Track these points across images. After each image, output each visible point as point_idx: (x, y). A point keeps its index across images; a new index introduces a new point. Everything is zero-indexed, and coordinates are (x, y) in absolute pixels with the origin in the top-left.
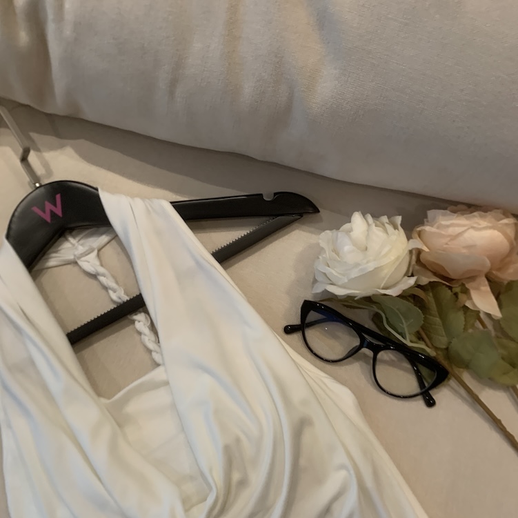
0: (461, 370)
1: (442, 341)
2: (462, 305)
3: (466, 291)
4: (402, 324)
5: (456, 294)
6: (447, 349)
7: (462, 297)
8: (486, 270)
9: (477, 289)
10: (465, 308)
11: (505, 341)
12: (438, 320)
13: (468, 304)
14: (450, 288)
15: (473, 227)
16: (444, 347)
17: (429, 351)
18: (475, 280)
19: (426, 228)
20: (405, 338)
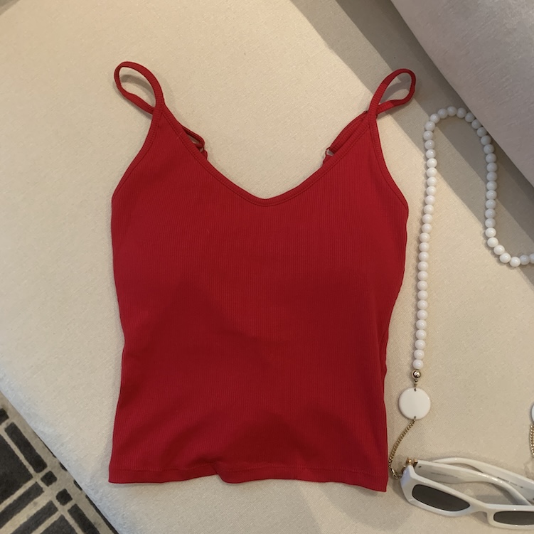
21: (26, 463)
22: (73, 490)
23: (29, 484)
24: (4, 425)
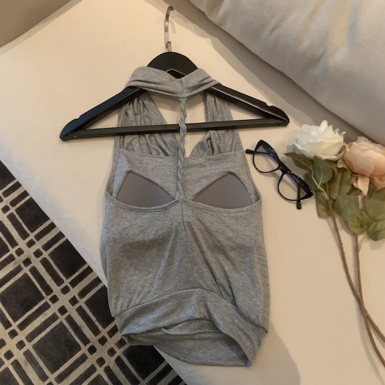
0: (337, 215)
1: (335, 196)
2: (352, 183)
3: (357, 180)
4: (320, 176)
5: (351, 178)
6: (335, 200)
7: (353, 180)
8: (371, 172)
9: (363, 181)
10: (353, 186)
11: (363, 213)
12: (338, 186)
13: (355, 184)
14: (351, 175)
15: (374, 150)
16: (334, 198)
17: (326, 195)
18: (364, 178)
19: (354, 143)
20: (318, 184)
21: (40, 289)
22: (68, 306)
23: (42, 302)
24: (29, 267)
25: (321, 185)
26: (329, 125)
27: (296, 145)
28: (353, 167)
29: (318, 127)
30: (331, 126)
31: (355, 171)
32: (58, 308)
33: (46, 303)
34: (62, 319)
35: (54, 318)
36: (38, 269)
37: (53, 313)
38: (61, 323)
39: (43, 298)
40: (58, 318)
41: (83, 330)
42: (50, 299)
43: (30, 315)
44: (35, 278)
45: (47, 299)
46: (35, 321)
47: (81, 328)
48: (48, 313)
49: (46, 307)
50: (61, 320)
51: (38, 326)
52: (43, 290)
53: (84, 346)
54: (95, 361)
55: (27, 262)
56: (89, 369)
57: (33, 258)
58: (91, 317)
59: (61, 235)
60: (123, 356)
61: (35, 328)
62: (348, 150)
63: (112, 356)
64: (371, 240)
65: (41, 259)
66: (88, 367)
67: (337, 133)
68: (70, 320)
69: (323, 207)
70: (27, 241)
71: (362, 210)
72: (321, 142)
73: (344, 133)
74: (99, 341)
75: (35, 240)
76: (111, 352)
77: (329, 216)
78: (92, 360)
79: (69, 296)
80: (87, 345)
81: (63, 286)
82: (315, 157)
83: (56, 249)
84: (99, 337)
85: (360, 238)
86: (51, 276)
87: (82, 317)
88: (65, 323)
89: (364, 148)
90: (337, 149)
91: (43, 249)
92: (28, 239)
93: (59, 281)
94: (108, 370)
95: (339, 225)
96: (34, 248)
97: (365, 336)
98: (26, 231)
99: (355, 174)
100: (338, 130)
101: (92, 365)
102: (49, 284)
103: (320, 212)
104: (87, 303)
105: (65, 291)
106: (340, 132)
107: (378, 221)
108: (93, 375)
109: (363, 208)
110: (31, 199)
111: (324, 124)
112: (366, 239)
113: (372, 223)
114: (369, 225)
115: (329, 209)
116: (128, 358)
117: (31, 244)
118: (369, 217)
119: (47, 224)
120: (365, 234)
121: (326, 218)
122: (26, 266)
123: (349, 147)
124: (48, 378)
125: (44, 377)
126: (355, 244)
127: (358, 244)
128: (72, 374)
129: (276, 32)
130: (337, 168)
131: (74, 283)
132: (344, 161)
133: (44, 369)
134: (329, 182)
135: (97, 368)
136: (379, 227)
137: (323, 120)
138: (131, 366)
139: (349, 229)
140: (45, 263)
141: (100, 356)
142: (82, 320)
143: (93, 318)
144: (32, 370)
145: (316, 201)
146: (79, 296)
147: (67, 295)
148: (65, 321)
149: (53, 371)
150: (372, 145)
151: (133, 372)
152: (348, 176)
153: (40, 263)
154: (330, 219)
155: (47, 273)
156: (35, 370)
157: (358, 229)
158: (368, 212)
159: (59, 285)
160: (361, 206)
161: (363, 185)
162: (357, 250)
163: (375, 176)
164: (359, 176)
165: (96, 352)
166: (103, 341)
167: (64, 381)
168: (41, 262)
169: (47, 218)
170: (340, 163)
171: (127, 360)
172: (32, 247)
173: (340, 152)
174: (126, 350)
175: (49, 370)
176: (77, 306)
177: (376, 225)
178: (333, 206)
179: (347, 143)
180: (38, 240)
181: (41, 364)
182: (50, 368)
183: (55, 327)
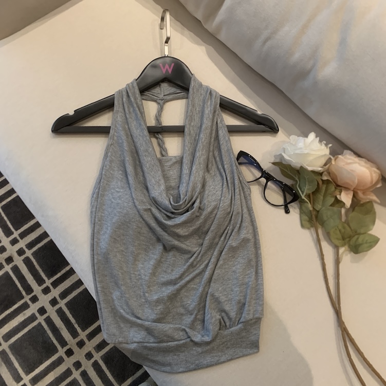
0: (320, 226)
1: (318, 207)
2: (335, 195)
3: (341, 192)
4: (305, 187)
5: (335, 190)
6: (318, 212)
7: (337, 192)
8: (354, 186)
9: (347, 194)
10: (336, 198)
11: (346, 225)
12: (322, 198)
13: (338, 196)
14: (336, 188)
15: (359, 163)
16: (318, 210)
17: (310, 206)
18: (347, 191)
19: (340, 156)
20: (303, 194)
21: (21, 289)
22: (48, 307)
23: (22, 302)
24: (11, 266)
25: (305, 196)
26: (316, 137)
27: (283, 154)
28: (337, 179)
29: (306, 138)
30: (318, 138)
31: (339, 184)
32: (38, 308)
33: (26, 303)
34: (41, 319)
35: (32, 318)
36: (19, 267)
37: (32, 313)
38: (40, 324)
39: (22, 297)
40: (37, 318)
41: (61, 332)
42: (30, 299)
43: (9, 314)
44: (17, 277)
45: (27, 298)
46: (12, 320)
47: (60, 330)
48: (28, 313)
49: (25, 306)
50: (40, 321)
51: (16, 326)
52: (24, 289)
53: (61, 348)
54: (72, 364)
55: (9, 260)
56: (64, 372)
57: (15, 256)
58: (70, 319)
59: (45, 235)
60: (101, 360)
61: (12, 327)
62: (333, 162)
63: (90, 359)
64: (352, 253)
65: (23, 258)
66: (64, 370)
67: (323, 145)
68: (49, 321)
69: (306, 218)
70: (11, 239)
71: (345, 222)
72: (308, 154)
73: (330, 145)
74: (77, 344)
75: (18, 238)
76: (89, 356)
77: (312, 226)
78: (69, 363)
79: (50, 297)
80: (64, 348)
81: (44, 286)
82: (301, 167)
83: (39, 249)
84: (78, 340)
85: (342, 250)
86: (32, 275)
87: (61, 319)
88: (44, 324)
89: (349, 161)
90: (323, 161)
91: (26, 247)
92: (12, 237)
93: (40, 281)
94: (84, 374)
95: (321, 236)
96: (17, 247)
97: (342, 348)
98: (10, 229)
99: (340, 187)
100: (325, 142)
101: (69, 368)
102: (30, 283)
103: (303, 222)
104: (67, 305)
105: (46, 291)
106: (326, 145)
107: (360, 234)
108: (68, 379)
109: (346, 221)
110: (18, 197)
111: (312, 136)
112: (348, 252)
113: (354, 236)
114: (350, 237)
115: (313, 220)
116: (106, 363)
117: (14, 242)
118: (352, 230)
119: (32, 223)
120: (346, 247)
121: (309, 229)
122: (8, 264)
123: (335, 160)
124: (22, 379)
125: (18, 379)
126: (336, 256)
127: (339, 256)
128: (47, 376)
129: (269, 43)
130: (322, 180)
131: (55, 284)
132: (329, 173)
133: (18, 370)
134: (313, 193)
135: (73, 372)
136: (360, 240)
137: (311, 132)
138: (108, 371)
139: (331, 241)
140: (27, 262)
141: (77, 360)
142: (62, 322)
143: (73, 320)
144: (7, 370)
145: (300, 212)
146: (60, 297)
147: (47, 295)
148: (44, 321)
149: (28, 372)
150: (357, 159)
151: (109, 378)
152: (332, 188)
153: (22, 262)
154: (313, 230)
155: (28, 272)
156: (9, 371)
157: (340, 241)
158: (351, 225)
159: (40, 285)
160: (344, 219)
161: (346, 198)
162: (337, 262)
163: (358, 190)
164: (343, 188)
165: (74, 355)
166: (81, 344)
167: (38, 383)
168: (23, 260)
169: (33, 217)
170: (325, 175)
171: (104, 365)
172: (16, 245)
173: (325, 165)
174: (104, 354)
175: (24, 371)
176: (57, 307)
177: (358, 238)
178: (316, 217)
179: (334, 156)
180: (22, 238)
181: (17, 365)
182: (26, 370)
183: (33, 328)
